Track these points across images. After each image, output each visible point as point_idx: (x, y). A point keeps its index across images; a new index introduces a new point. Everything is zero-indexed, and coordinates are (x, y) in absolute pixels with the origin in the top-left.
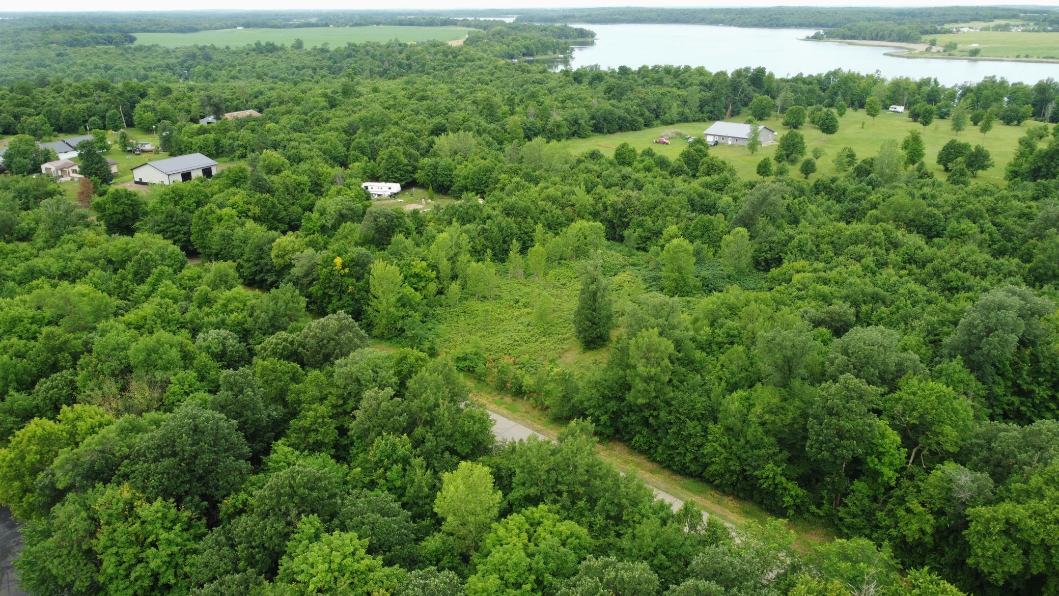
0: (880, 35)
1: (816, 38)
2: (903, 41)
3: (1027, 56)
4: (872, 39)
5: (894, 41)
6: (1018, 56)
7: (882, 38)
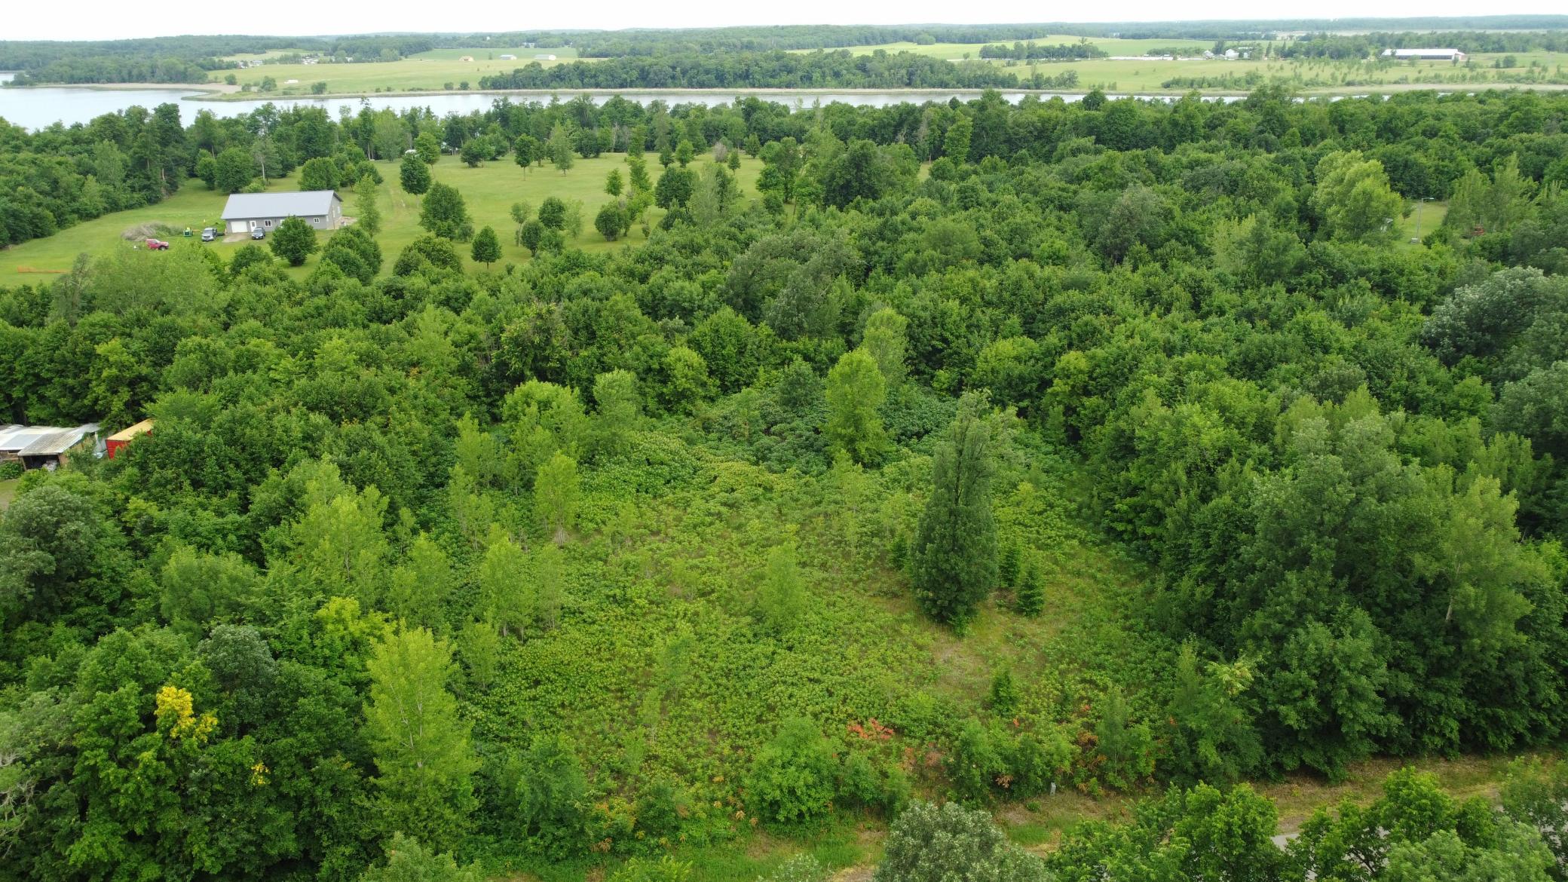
0: (135, 72)
1: (19, 83)
2: (178, 82)
3: (389, 90)
4: (123, 81)
5: (163, 81)
6: (378, 90)
7: (141, 78)
